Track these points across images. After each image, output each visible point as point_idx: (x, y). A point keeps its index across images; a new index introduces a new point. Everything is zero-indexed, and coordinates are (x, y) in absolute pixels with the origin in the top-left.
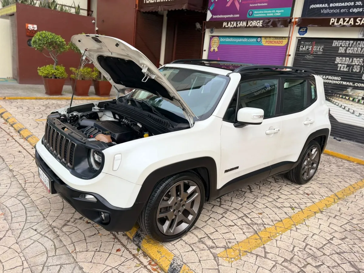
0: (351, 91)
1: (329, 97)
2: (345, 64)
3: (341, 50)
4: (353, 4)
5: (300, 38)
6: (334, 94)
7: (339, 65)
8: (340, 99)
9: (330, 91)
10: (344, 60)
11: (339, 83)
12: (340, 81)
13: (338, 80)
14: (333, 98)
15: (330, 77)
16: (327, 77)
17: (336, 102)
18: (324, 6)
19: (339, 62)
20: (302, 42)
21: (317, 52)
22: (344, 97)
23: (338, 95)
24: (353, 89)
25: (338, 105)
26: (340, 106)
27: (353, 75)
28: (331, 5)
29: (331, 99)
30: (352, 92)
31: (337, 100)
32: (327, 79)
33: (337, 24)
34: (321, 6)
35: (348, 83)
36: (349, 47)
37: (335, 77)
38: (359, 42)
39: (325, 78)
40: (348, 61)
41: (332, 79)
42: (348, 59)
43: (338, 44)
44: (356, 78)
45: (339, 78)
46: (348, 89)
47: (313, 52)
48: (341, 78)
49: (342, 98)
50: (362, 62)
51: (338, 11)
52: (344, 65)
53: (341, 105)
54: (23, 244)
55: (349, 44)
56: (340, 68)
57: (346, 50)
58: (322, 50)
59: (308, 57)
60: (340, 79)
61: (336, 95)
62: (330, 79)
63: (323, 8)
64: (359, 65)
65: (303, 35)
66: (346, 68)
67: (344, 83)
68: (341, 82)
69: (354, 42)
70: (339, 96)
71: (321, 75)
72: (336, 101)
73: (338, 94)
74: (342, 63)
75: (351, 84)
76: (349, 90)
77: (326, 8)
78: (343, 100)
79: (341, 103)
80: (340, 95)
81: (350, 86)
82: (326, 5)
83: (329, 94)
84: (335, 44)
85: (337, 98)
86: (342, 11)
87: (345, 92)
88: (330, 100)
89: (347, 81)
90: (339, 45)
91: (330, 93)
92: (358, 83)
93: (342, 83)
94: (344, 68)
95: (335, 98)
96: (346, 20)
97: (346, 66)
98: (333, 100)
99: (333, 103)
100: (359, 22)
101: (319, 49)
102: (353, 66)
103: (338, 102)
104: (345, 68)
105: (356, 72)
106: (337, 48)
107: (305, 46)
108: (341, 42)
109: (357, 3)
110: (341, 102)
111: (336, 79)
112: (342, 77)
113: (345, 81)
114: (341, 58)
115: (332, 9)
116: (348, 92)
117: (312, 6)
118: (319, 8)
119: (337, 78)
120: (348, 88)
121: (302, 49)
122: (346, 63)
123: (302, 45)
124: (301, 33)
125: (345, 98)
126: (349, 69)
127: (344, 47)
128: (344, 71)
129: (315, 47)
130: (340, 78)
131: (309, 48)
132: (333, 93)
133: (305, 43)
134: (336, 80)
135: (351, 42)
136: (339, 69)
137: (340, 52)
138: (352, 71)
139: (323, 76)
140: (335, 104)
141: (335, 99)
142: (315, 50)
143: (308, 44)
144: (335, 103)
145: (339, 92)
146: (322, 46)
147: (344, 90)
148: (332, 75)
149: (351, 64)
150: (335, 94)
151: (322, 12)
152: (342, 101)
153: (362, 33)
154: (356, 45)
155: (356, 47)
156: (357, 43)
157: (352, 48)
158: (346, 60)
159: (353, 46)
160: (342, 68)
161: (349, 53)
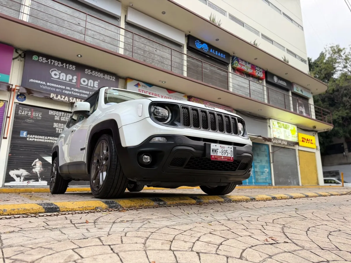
2: (61, 128)
3: (57, 118)
4: (64, 87)
5: (18, 104)
7: (57, 129)
10: (60, 126)
15: (51, 138)
16: (48, 138)
18: (42, 82)
19: (57, 127)
20: (21, 107)
21: (37, 118)
28: (48, 84)
32: (49, 139)
33: (56, 98)
34: (39, 82)
36: (62, 116)
37: (55, 138)
38: (68, 114)
39: (47, 138)
40: (63, 126)
41: (53, 139)
43: (53, 113)
47: (33, 117)
51: (54, 89)
52: (60, 129)
55: (62, 115)
56: (58, 130)
57: (60, 118)
58: (41, 116)
59: (29, 121)
62: (51, 139)
63: (42, 84)
65: (22, 101)
69: (65, 114)
71: (43, 136)
74: (59, 127)
77: (44, 85)
82: (44, 83)
84: (51, 113)
86: (57, 90)
90: (55, 114)
96: (62, 97)
100: (72, 100)
101: (38, 115)
106: (53, 116)
107: (24, 111)
108: (55, 112)
109: (67, 87)
114: (57, 124)
115: (49, 87)
117: (31, 80)
118: (38, 83)
121: (21, 113)
123: (20, 110)
124: (19, 99)
127: (58, 116)
129: (34, 113)
131: (28, 113)
133: (24, 109)
134: (56, 140)
135: (63, 113)
136: (57, 132)
137: (55, 119)
139: (45, 137)
142: (35, 115)
143: (26, 110)
146: (40, 113)
148: (52, 136)
151: (41, 87)
153: (71, 108)
154: (66, 115)
155: (67, 117)
156: (67, 114)
157: (64, 118)
158: (61, 125)
159: (65, 116)
160: (59, 131)
161: (63, 121)
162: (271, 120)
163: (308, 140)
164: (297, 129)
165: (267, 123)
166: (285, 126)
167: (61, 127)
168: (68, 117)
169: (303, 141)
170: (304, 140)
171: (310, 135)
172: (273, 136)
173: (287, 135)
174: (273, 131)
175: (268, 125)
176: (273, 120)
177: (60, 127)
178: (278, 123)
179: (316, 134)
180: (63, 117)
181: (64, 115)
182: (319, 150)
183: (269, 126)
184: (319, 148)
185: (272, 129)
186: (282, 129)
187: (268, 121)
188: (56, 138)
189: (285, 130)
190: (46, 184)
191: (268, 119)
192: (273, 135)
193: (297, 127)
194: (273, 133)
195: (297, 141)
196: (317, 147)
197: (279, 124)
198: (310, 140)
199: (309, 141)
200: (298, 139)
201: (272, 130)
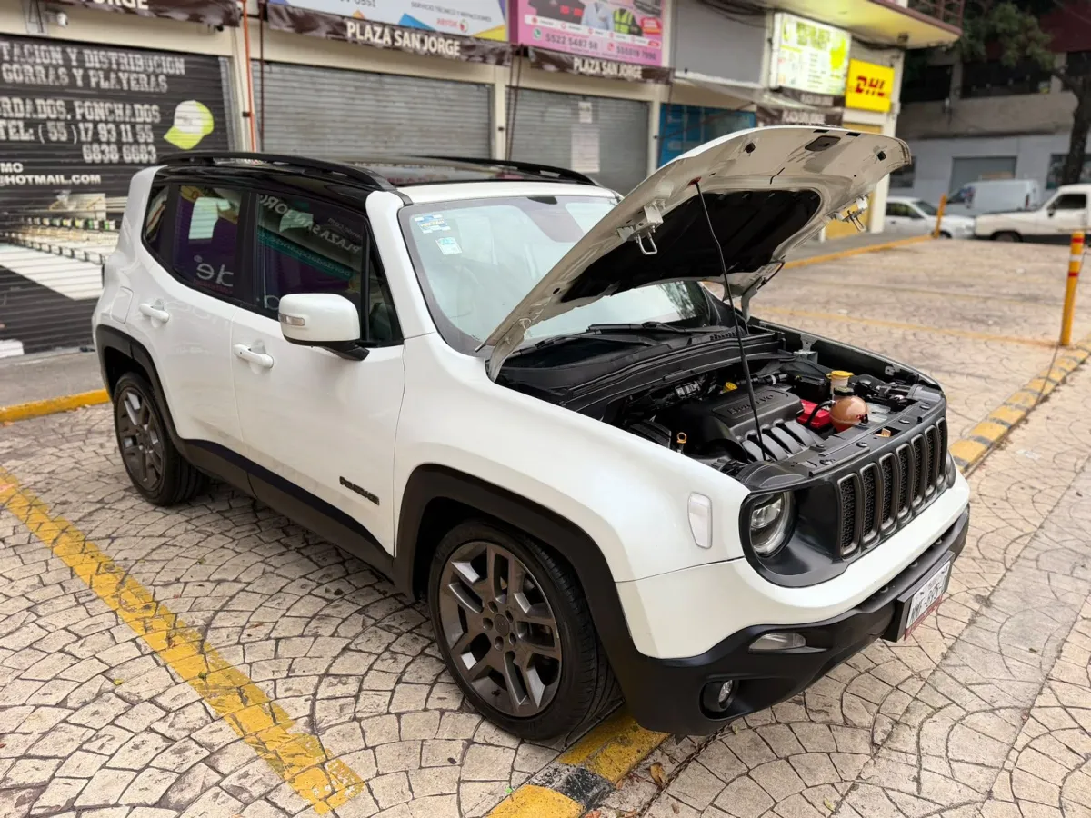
0: (70, 200)
1: (10, 233)
2: (17, 119)
6: (22, 219)
8: (48, 231)
9: (6, 213)
10: (9, 107)
11: (24, 181)
12: (24, 173)
13: (15, 174)
14: (24, 234)
17: (40, 244)
22: (57, 222)
23: (37, 221)
24: (72, 193)
25: (50, 252)
26: (58, 252)
27: (57, 153)
29: (20, 236)
30: (75, 203)
31: (40, 235)
35: (51, 178)
38: (27, 47)
40: (22, 107)
42: (17, 100)
44: (67, 160)
45: (18, 166)
46: (59, 197)
48: (24, 164)
49: (52, 225)
50: (64, 110)
52: (14, 122)
53: (61, 249)
54: (981, 778)
56: (7, 130)
60: (21, 170)
61: (30, 220)
64: (58, 119)
66: (26, 131)
67: (40, 179)
68: (30, 177)
69: (12, 47)
70: (42, 224)
72: (37, 239)
73: (37, 217)
75: (60, 179)
76: (63, 198)
78: (59, 232)
79: (56, 244)
80: (42, 217)
81: (61, 186)
83: (7, 223)
85: (39, 231)
87: (53, 205)
88: (17, 239)
89: (46, 173)
91: (6, 218)
92: (80, 173)
93: (33, 180)
94: (18, 131)
95: (30, 231)
97: (21, 124)
98: (28, 238)
99: (32, 248)
102: (44, 122)
103: (45, 240)
104: (22, 131)
105: (59, 141)
110: (56, 240)
111: (7, 170)
112: (26, 160)
113: (39, 173)
116: (61, 205)
119: (9, 165)
120: (58, 194)
122: (21, 115)
125: (62, 225)
126: (36, 133)
128: (21, 141)
130: (20, 165)
132: (18, 218)
134: (9, 174)
138: (48, 140)
140: (40, 250)
141: (33, 235)
144: (38, 247)
145: (37, 211)
147: (48, 203)
149: (34, 116)
150: (26, 218)
152: (55, 236)
153: (34, 19)
154: (22, 55)
155: (27, 63)
156: (22, 48)
157: (15, 67)
158: (12, 104)
159: (16, 59)
160: (12, 131)
161: (14, 83)
162: (778, 16)
163: (874, 83)
164: (852, 46)
165: (763, 27)
166: (816, 38)
167: (13, 109)
168: (31, 60)
169: (859, 90)
170: (862, 87)
171: (882, 65)
172: (777, 80)
173: (818, 74)
174: (780, 60)
175: (767, 35)
176: (786, 16)
177: (11, 115)
178: (800, 26)
179: (898, 57)
180: (11, 62)
181: (11, 53)
182: (895, 116)
183: (770, 41)
184: (897, 109)
185: (779, 50)
186: (809, 50)
187: (768, 19)
188: (6, 162)
189: (815, 50)
190: (21, 352)
191: (770, 9)
192: (777, 74)
193: (854, 39)
194: (778, 68)
195: (842, 93)
196: (892, 105)
197: (802, 32)
198: (879, 84)
199: (875, 86)
200: (846, 83)
201: (775, 56)
